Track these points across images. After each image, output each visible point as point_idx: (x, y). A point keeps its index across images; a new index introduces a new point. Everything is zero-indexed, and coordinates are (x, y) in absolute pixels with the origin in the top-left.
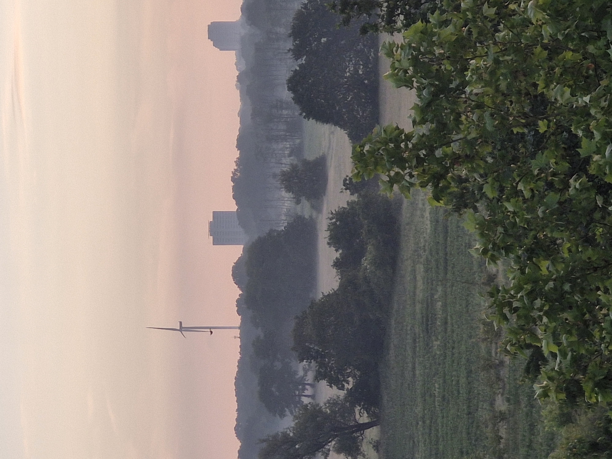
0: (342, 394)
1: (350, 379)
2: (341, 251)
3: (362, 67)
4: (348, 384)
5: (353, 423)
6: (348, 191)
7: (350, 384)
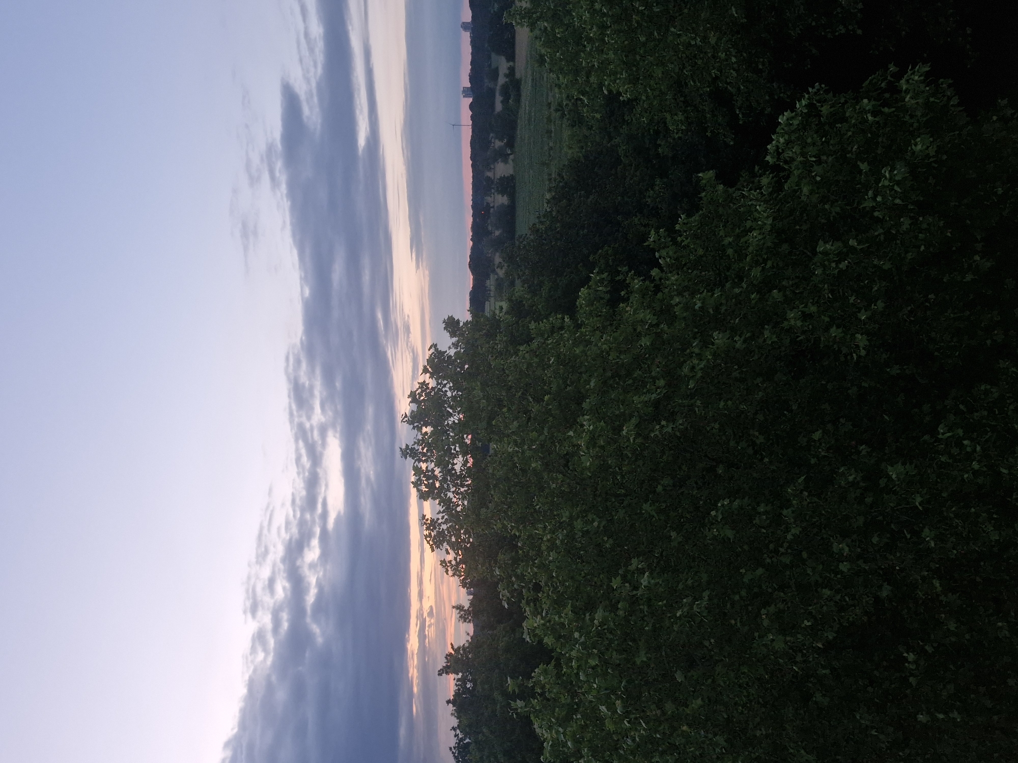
1: (505, 139)
2: (503, 98)
4: (505, 141)
5: (506, 153)
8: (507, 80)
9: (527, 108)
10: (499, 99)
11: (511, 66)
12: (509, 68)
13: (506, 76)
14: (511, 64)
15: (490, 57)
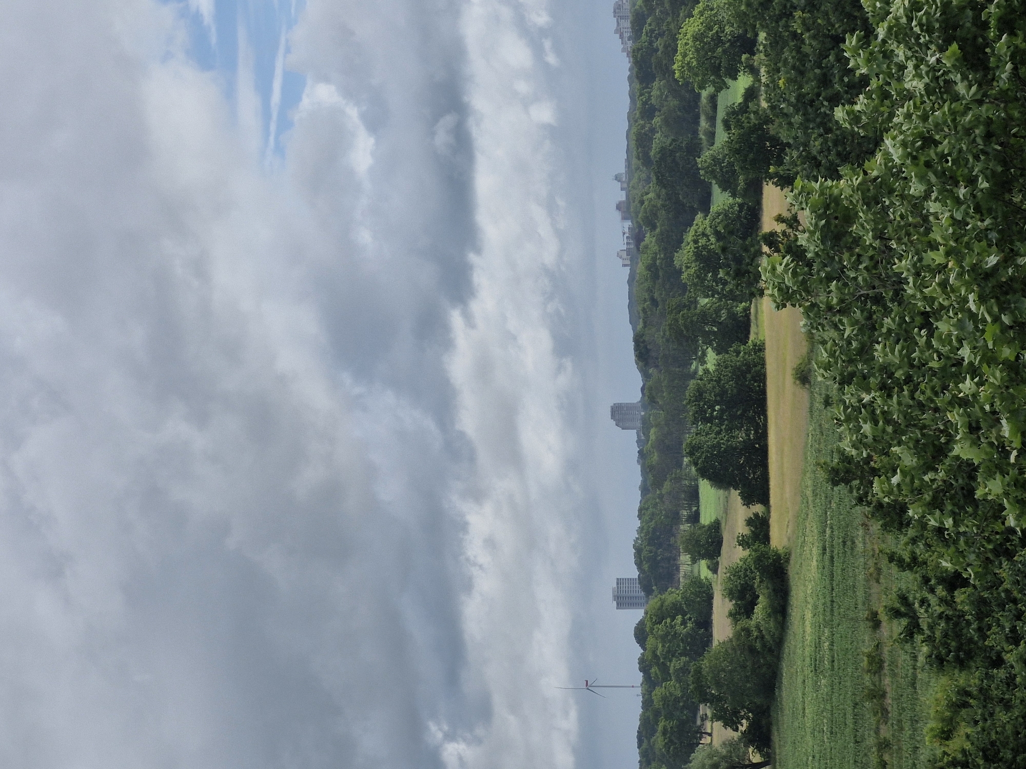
0: (736, 735)
1: (744, 721)
2: (734, 602)
3: (753, 432)
4: (742, 726)
5: (747, 762)
6: (741, 547)
7: (744, 725)
8: (747, 552)
9: (808, 629)
10: (722, 607)
11: (756, 515)
12: (749, 522)
13: (744, 542)
14: (758, 508)
15: (694, 495)
